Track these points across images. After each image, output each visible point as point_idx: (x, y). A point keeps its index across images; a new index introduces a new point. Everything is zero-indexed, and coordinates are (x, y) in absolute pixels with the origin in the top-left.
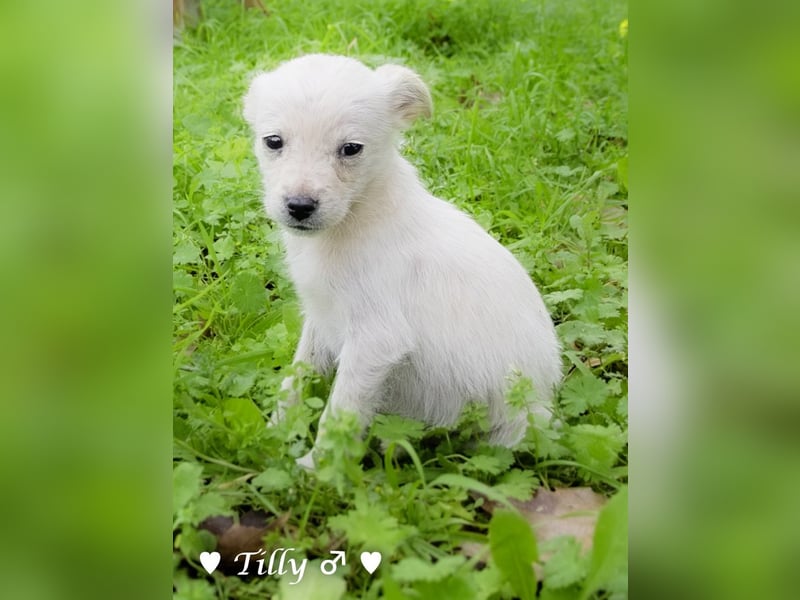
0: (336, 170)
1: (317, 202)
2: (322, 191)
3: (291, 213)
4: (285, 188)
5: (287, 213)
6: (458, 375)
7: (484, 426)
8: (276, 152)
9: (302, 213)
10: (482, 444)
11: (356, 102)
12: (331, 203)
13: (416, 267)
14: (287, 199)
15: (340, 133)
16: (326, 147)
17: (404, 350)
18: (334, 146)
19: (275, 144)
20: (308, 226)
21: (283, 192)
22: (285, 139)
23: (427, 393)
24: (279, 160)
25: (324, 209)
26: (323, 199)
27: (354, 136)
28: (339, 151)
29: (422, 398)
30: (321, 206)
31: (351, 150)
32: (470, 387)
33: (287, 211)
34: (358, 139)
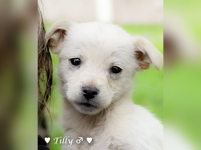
0: (108, 79)
1: (99, 91)
2: (101, 86)
4: (82, 82)
5: (82, 95)
8: (77, 67)
14: (83, 87)
16: (104, 66)
18: (108, 66)
21: (81, 84)
22: (82, 60)
24: (78, 71)
26: (102, 90)
27: (118, 63)
30: (101, 93)
34: (119, 65)
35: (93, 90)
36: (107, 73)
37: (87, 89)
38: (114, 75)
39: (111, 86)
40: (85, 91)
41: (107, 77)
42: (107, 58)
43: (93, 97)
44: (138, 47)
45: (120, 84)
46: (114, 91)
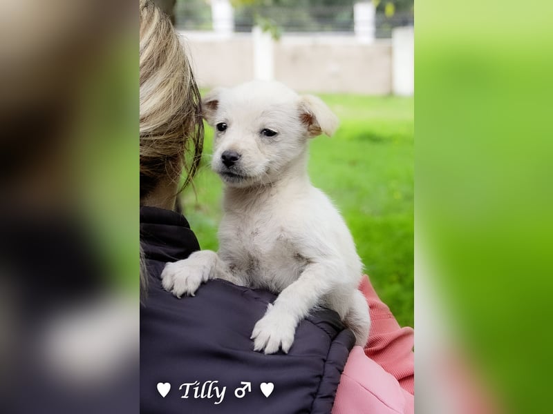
0: (257, 143)
1: (240, 156)
2: (245, 150)
4: (222, 148)
8: (223, 133)
9: (230, 162)
15: (262, 121)
16: (252, 128)
19: (222, 128)
20: (234, 172)
22: (228, 125)
24: (224, 136)
28: (261, 132)
30: (243, 158)
33: (221, 161)
36: (257, 136)
37: (226, 154)
40: (223, 157)
41: (256, 140)
42: (256, 119)
44: (304, 108)
45: (277, 150)
46: (267, 158)
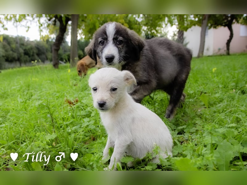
0: (111, 95)
1: (105, 102)
2: (107, 100)
3: (99, 106)
4: (98, 100)
5: (98, 106)
6: (145, 145)
7: (151, 158)
8: (95, 91)
9: (102, 105)
10: (151, 162)
11: (114, 78)
12: (109, 103)
13: (133, 120)
14: (98, 102)
15: (111, 85)
16: (107, 89)
17: (130, 141)
18: (109, 89)
19: (95, 89)
20: (104, 109)
21: (97, 101)
22: (97, 88)
23: (138, 150)
24: (96, 93)
25: (108, 104)
26: (107, 102)
27: (115, 86)
28: (111, 90)
29: (137, 151)
30: (107, 103)
31: (114, 90)
32: (148, 147)
33: (98, 105)
34: (115, 87)
35: (102, 103)
37: (100, 103)
38: (113, 92)
39: (113, 97)
40: (99, 104)
43: (103, 106)
